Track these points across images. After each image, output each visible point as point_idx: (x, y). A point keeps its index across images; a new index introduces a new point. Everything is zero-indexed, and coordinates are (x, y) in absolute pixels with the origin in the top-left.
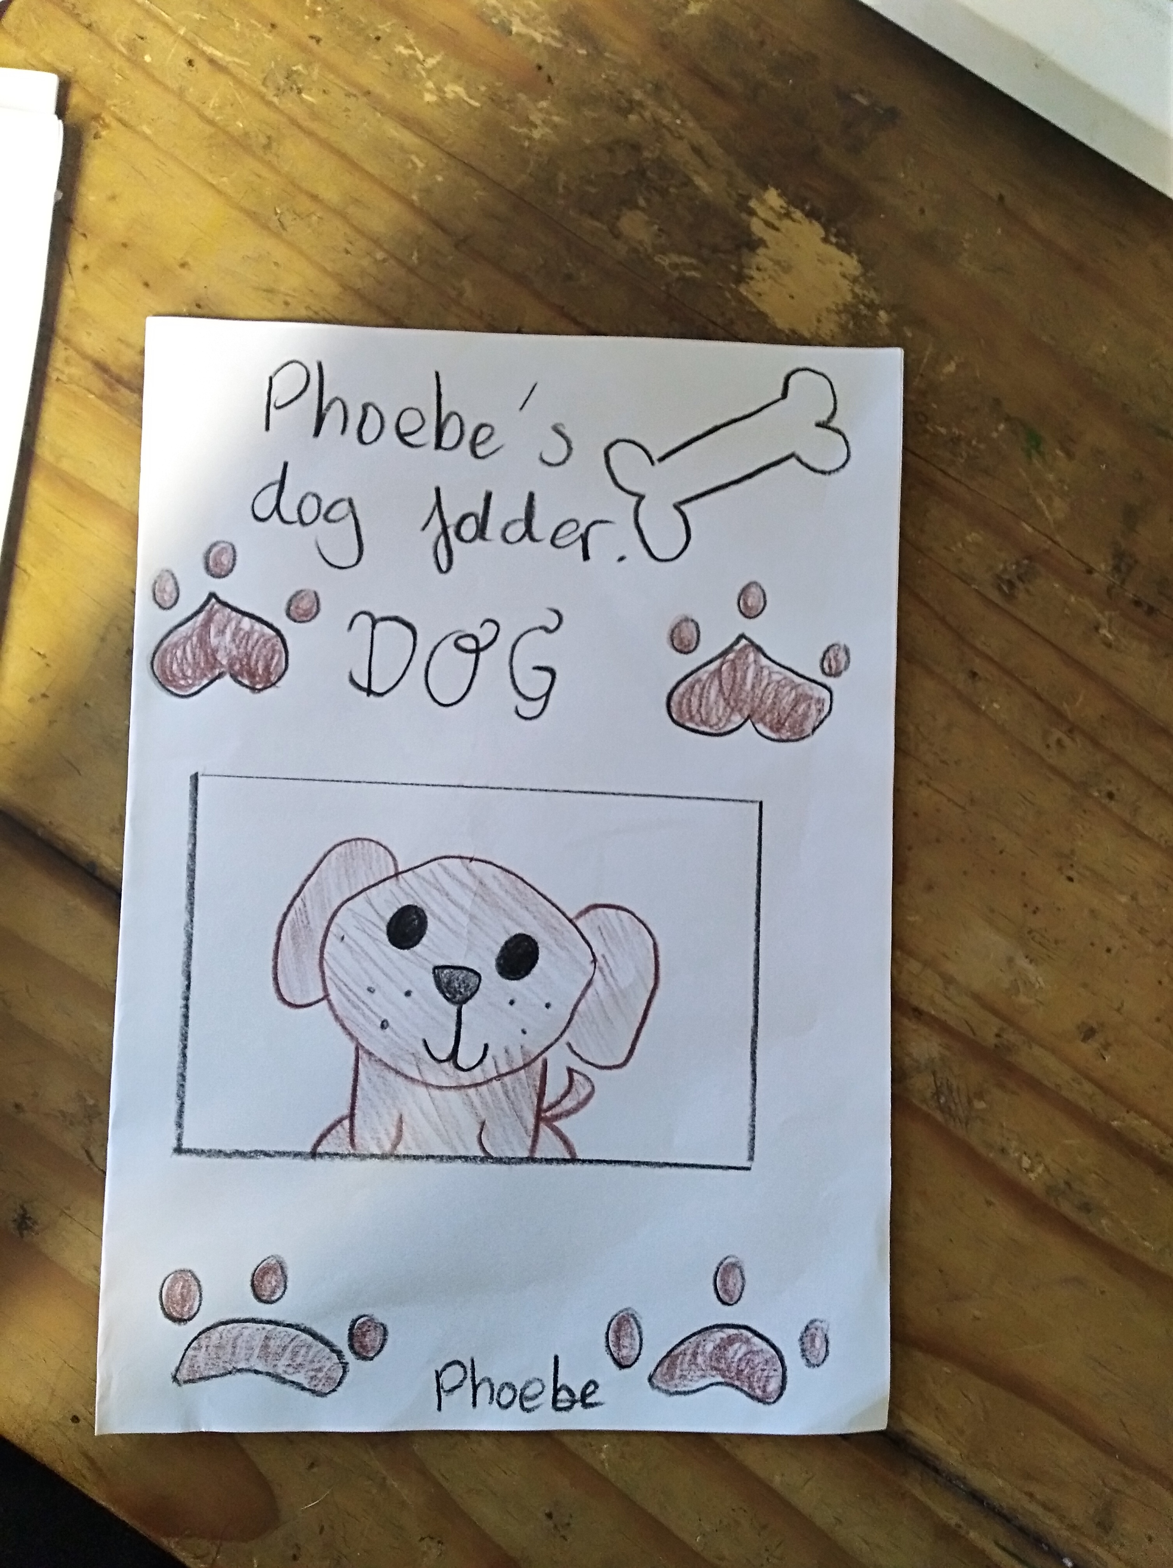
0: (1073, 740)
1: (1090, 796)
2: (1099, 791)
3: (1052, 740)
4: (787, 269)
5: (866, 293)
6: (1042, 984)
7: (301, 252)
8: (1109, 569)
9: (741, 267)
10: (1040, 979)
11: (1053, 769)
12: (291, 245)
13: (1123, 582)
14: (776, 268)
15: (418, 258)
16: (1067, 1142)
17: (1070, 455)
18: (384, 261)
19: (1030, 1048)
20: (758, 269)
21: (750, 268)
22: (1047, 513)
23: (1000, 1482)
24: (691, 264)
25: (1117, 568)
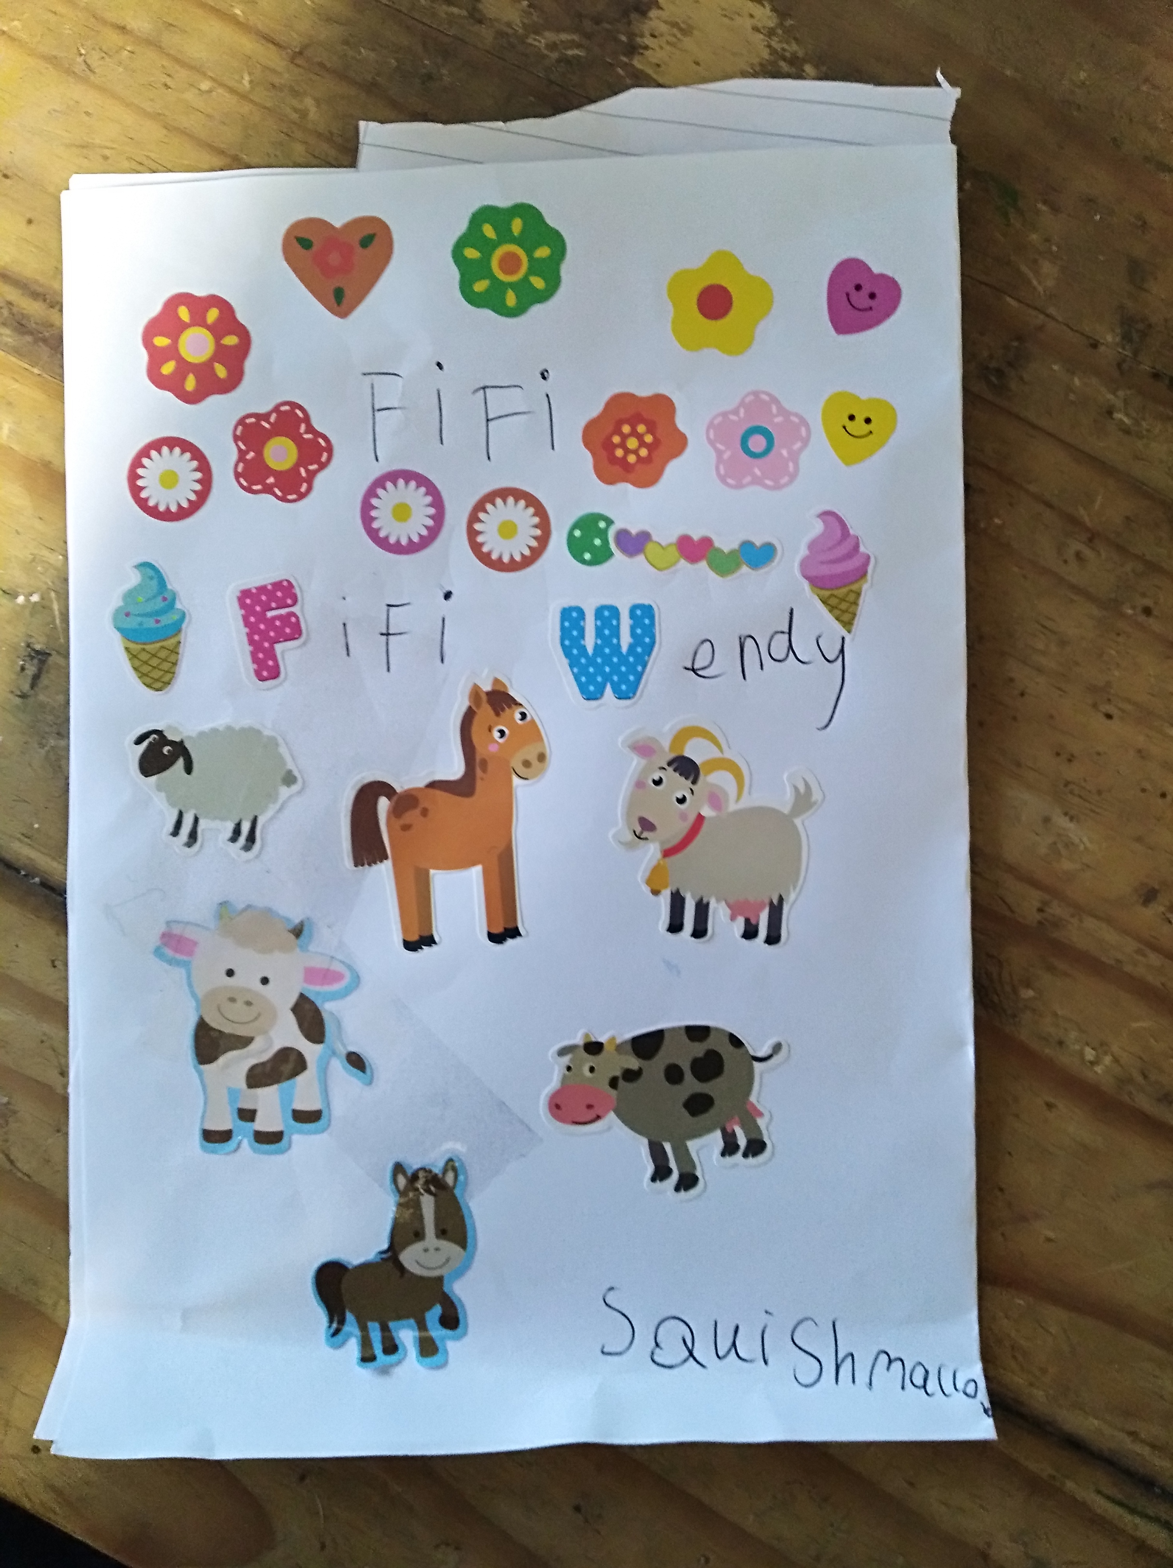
0: (1093, 549)
1: (1123, 615)
2: (1133, 608)
3: (1070, 552)
4: (687, 31)
5: (785, 46)
6: (1088, 845)
7: (114, 96)
8: (1118, 339)
9: (632, 36)
10: (1085, 839)
11: (1073, 588)
12: (101, 89)
13: (1136, 353)
14: (675, 31)
15: (251, 82)
16: (1135, 1025)
17: (1055, 209)
18: (210, 91)
19: (1081, 921)
20: (653, 36)
21: (642, 36)
22: (1035, 283)
23: (1096, 1422)
24: (573, 41)
25: (1126, 337)
